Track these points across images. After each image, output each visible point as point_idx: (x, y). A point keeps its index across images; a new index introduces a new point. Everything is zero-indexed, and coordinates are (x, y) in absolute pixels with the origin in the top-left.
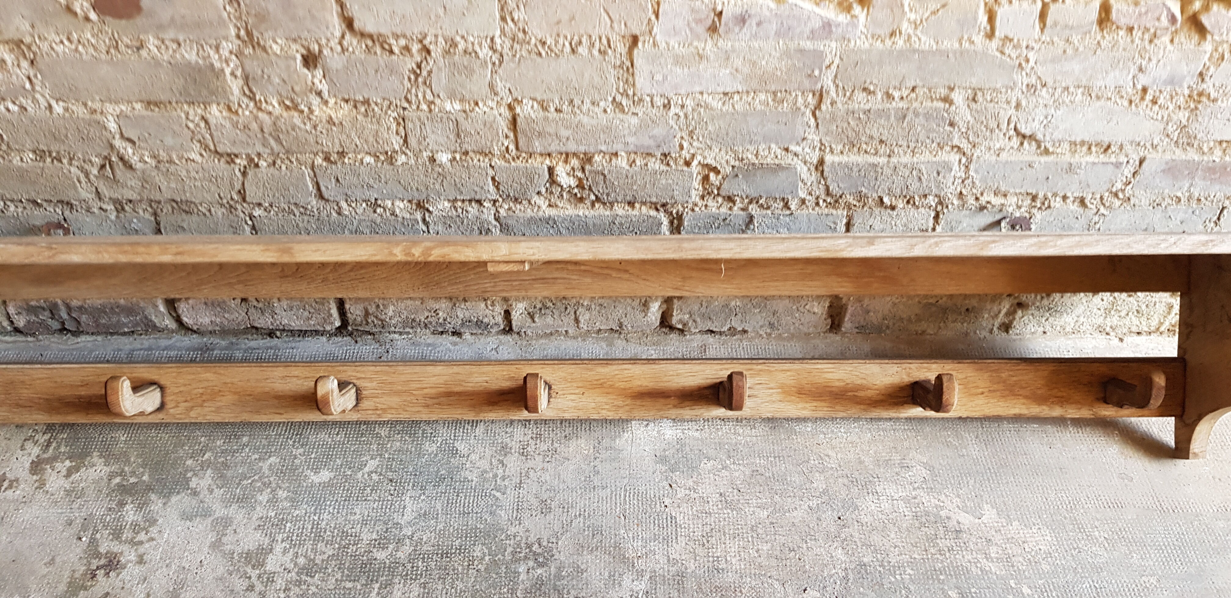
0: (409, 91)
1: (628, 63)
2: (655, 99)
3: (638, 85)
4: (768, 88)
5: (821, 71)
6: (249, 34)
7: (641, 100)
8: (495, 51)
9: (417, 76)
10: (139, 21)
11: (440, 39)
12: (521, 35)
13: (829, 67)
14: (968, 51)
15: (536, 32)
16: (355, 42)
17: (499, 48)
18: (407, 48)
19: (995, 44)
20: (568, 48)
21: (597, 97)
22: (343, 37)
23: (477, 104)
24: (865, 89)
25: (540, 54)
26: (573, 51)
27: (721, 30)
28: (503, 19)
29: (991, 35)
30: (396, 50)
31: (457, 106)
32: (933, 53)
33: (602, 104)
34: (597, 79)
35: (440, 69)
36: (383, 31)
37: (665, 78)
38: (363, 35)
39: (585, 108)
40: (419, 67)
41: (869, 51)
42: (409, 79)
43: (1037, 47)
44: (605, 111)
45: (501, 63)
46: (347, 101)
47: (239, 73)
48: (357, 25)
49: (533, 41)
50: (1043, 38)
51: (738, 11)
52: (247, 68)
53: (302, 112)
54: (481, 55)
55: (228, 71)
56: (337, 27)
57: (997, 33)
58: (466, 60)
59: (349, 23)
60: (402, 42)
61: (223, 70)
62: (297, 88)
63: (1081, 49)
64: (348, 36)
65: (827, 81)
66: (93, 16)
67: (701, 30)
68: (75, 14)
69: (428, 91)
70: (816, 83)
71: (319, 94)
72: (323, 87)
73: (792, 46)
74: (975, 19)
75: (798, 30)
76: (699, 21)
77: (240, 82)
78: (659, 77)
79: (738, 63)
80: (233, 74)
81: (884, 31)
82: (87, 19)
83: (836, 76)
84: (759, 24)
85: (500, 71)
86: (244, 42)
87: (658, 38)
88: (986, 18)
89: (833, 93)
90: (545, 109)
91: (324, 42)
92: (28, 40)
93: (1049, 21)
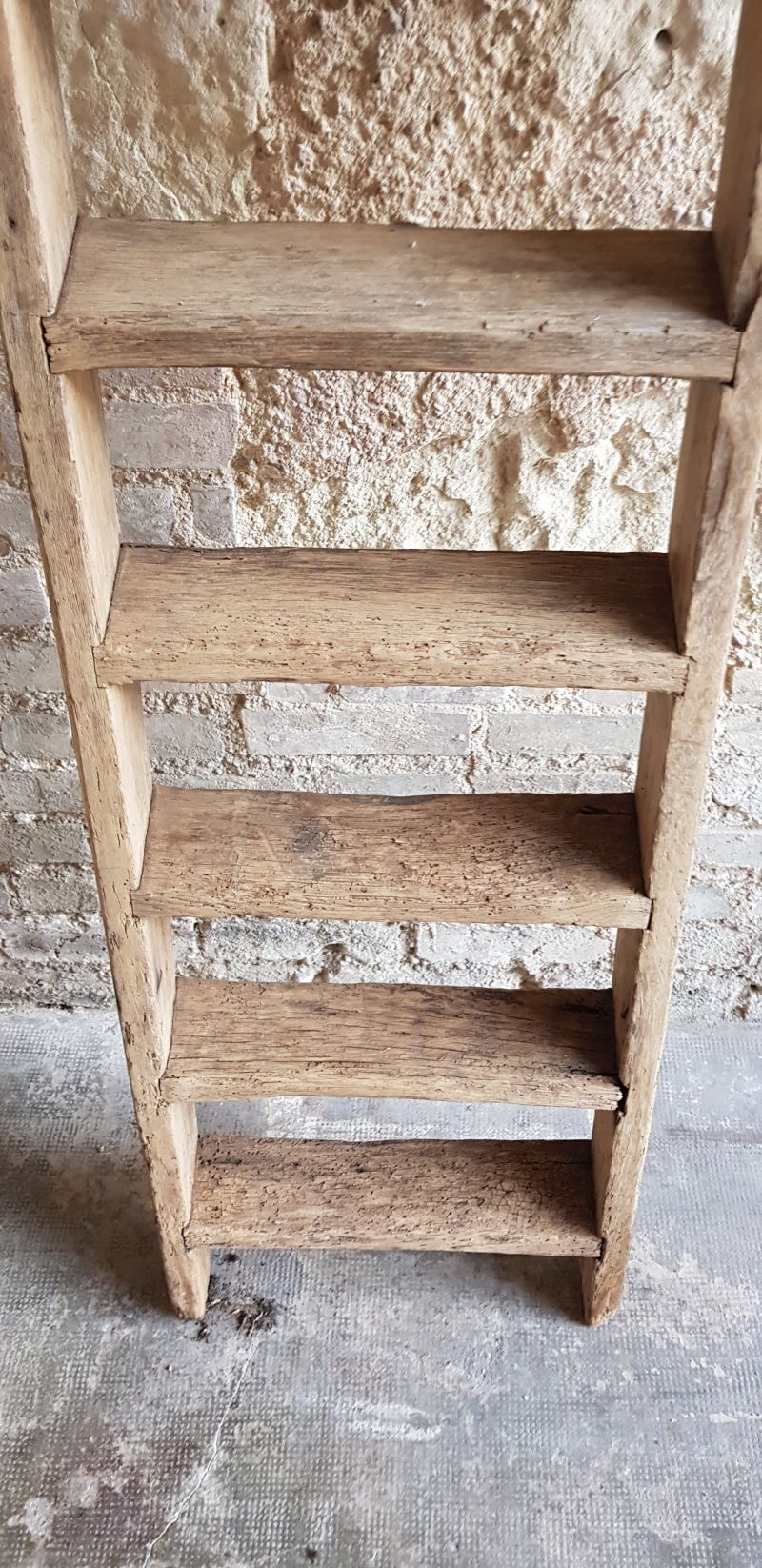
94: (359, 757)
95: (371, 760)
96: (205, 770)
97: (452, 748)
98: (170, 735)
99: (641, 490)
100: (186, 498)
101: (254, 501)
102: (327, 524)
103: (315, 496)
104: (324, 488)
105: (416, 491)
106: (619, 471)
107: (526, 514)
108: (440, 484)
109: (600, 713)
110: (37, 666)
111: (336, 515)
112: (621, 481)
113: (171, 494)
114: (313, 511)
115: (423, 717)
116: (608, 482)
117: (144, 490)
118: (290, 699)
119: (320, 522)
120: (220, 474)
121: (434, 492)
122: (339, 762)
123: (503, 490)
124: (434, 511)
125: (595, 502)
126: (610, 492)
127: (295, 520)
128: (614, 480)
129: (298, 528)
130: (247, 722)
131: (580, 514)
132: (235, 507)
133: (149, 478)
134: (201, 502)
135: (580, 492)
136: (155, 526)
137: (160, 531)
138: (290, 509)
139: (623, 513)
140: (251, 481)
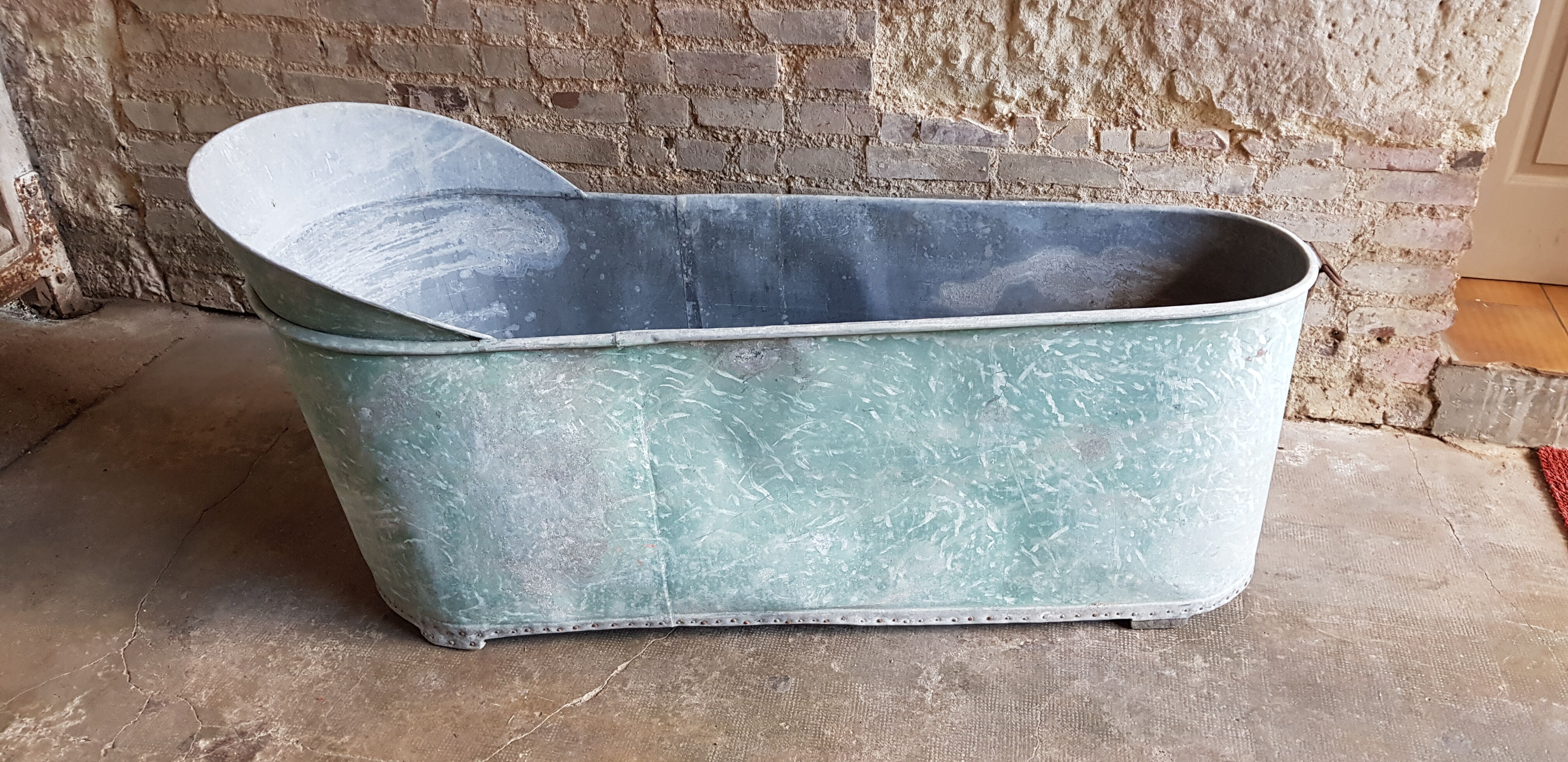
0: (726, 167)
1: (862, 155)
2: (880, 181)
3: (869, 171)
4: (954, 178)
5: (987, 168)
6: (636, 122)
7: (871, 182)
8: (780, 142)
9: (732, 156)
10: (575, 110)
11: (748, 132)
12: (796, 132)
13: (992, 166)
14: (1084, 160)
15: (806, 131)
16: (697, 131)
17: (782, 139)
18: (727, 137)
19: (1101, 156)
20: (825, 143)
21: (843, 178)
22: (690, 128)
23: (766, 178)
24: (1019, 184)
25: (807, 146)
26: (829, 145)
27: (921, 135)
28: (786, 121)
29: (1098, 150)
30: (720, 138)
31: (754, 179)
32: (1061, 160)
33: (846, 183)
34: (843, 165)
35: (746, 152)
36: (714, 125)
37: (886, 167)
38: (702, 126)
39: (835, 185)
40: (733, 150)
41: (1017, 156)
42: (727, 158)
43: (1131, 159)
44: (848, 189)
45: (784, 150)
46: (687, 171)
47: (626, 147)
48: (700, 120)
49: (804, 137)
50: (1135, 154)
51: (931, 123)
52: (631, 144)
53: (659, 176)
54: (771, 144)
55: (620, 146)
56: (687, 121)
57: (1102, 148)
58: (762, 147)
59: (695, 117)
60: (725, 133)
61: (617, 145)
62: (658, 160)
63: (1162, 162)
64: (693, 128)
65: (993, 176)
66: (550, 105)
67: (908, 135)
68: (541, 102)
69: (737, 167)
70: (985, 177)
71: (671, 164)
72: (674, 160)
73: (967, 149)
74: (1086, 138)
75: (970, 139)
76: (907, 129)
77: (626, 153)
78: (882, 166)
79: (933, 159)
80: (622, 148)
81: (1027, 143)
82: (546, 107)
83: (998, 173)
84: (945, 133)
85: (782, 156)
86: (633, 127)
87: (881, 138)
88: (1094, 139)
89: (997, 185)
90: (810, 185)
91: (679, 130)
92: (510, 117)
93: (1137, 143)
94: (926, 181)
95: (933, 184)
96: (842, 187)
97: (979, 178)
98: (827, 162)
99: (1082, 19)
100: (854, 17)
101: (888, 20)
102: (922, 35)
103: (917, 20)
104: (922, 15)
105: (967, 17)
106: (1070, 9)
107: (1023, 31)
108: (979, 14)
109: (1061, 156)
110: (766, 114)
111: (927, 30)
112: (1072, 14)
113: (848, 13)
114: (915, 28)
115: (963, 154)
116: (1065, 14)
117: (835, 11)
118: (893, 140)
119: (918, 34)
120: (872, 4)
121: (977, 19)
122: (916, 184)
123: (1012, 19)
124: (976, 30)
125: (1058, 25)
126: (1066, 21)
127: (906, 33)
128: (1068, 14)
129: (907, 38)
130: (869, 155)
131: (1050, 33)
132: (877, 23)
133: (838, 5)
134: (862, 20)
135: (1050, 19)
136: (838, 32)
137: (839, 35)
138: (903, 26)
139: (1073, 33)
140: (887, 9)
